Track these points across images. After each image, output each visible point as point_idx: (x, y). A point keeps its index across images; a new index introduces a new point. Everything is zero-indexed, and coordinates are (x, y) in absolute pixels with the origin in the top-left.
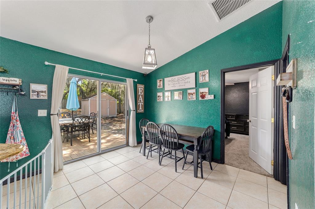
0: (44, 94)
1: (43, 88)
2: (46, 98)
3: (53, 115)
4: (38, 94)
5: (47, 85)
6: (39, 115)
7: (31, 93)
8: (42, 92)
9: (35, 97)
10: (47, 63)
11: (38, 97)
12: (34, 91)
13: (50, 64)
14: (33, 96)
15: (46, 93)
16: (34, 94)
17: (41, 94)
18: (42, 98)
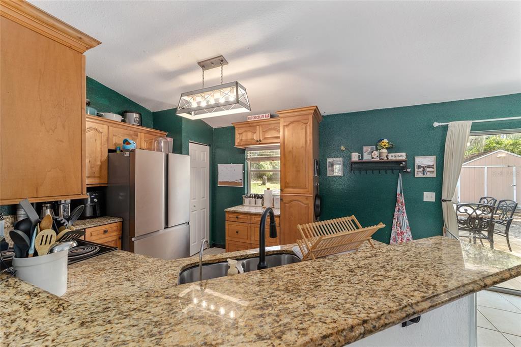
0: (431, 169)
1: (429, 160)
2: (434, 175)
3: (446, 201)
4: (424, 171)
5: (435, 156)
6: (425, 199)
7: (416, 170)
8: (429, 167)
9: (421, 175)
10: (436, 124)
11: (424, 174)
12: (419, 167)
13: (441, 124)
14: (419, 174)
15: (433, 168)
16: (419, 170)
17: (428, 169)
18: (429, 175)
